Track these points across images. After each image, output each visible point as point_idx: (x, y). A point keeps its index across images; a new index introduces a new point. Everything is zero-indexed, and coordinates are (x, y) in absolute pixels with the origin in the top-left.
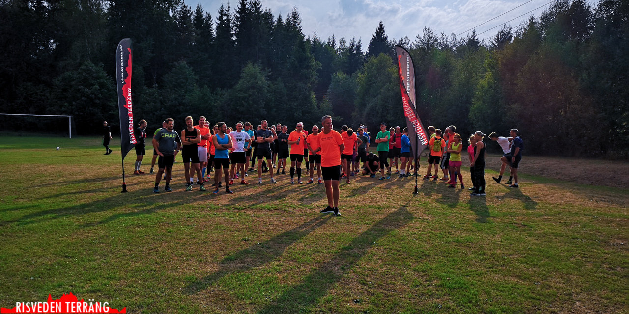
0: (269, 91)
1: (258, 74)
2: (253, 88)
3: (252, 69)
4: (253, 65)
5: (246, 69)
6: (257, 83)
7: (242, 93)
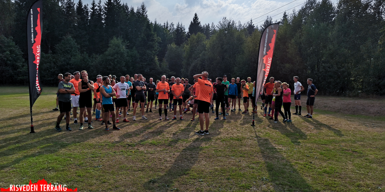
0: (127, 56)
1: (121, 44)
2: (117, 53)
3: (116, 41)
4: (117, 38)
5: (112, 41)
6: (120, 50)
7: (110, 57)
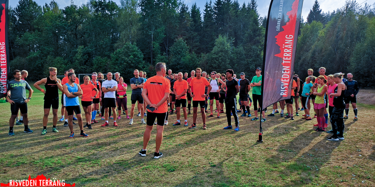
0: (232, 53)
1: (226, 42)
2: (222, 51)
3: (221, 39)
4: (223, 36)
5: (217, 40)
6: (224, 48)
7: (215, 55)
